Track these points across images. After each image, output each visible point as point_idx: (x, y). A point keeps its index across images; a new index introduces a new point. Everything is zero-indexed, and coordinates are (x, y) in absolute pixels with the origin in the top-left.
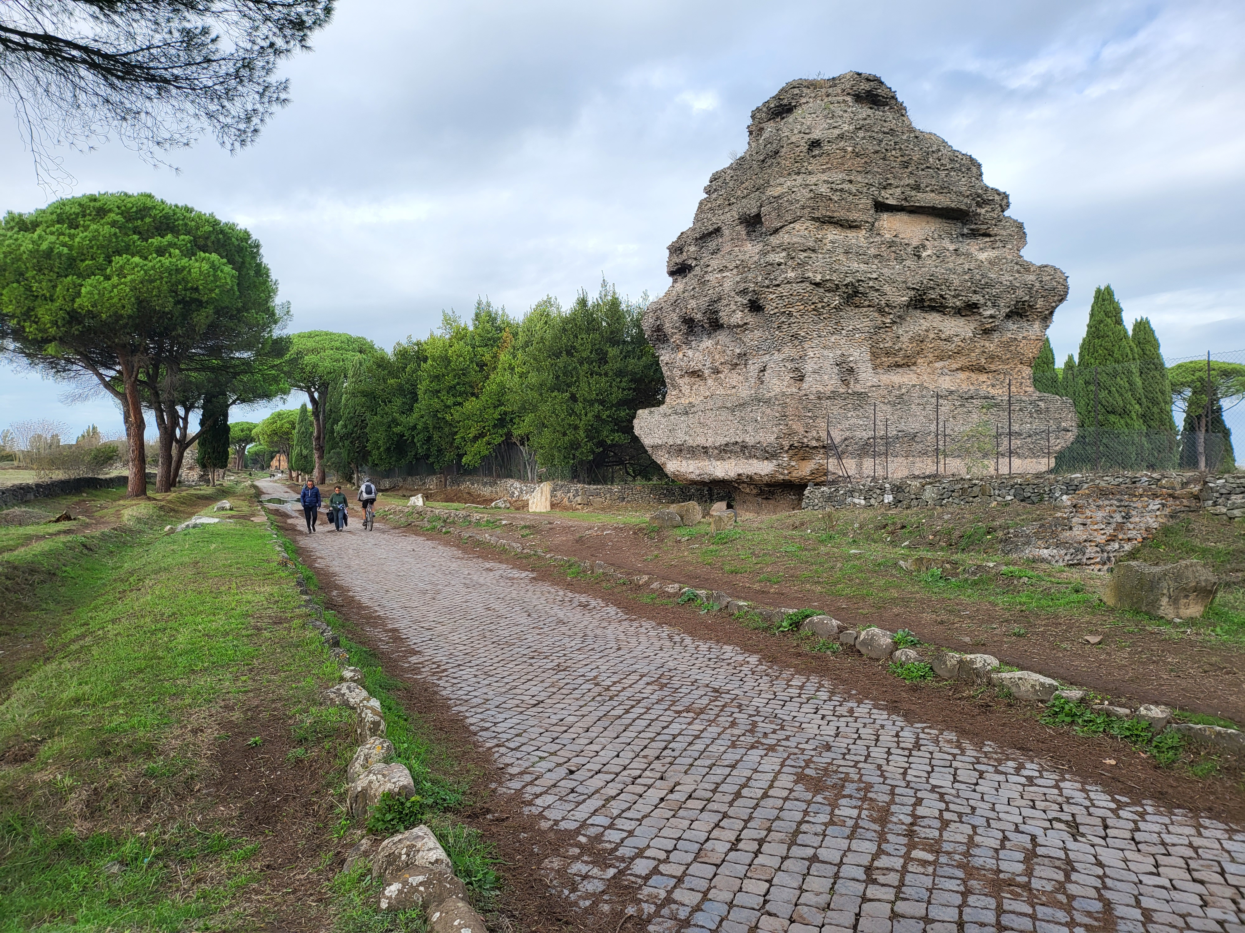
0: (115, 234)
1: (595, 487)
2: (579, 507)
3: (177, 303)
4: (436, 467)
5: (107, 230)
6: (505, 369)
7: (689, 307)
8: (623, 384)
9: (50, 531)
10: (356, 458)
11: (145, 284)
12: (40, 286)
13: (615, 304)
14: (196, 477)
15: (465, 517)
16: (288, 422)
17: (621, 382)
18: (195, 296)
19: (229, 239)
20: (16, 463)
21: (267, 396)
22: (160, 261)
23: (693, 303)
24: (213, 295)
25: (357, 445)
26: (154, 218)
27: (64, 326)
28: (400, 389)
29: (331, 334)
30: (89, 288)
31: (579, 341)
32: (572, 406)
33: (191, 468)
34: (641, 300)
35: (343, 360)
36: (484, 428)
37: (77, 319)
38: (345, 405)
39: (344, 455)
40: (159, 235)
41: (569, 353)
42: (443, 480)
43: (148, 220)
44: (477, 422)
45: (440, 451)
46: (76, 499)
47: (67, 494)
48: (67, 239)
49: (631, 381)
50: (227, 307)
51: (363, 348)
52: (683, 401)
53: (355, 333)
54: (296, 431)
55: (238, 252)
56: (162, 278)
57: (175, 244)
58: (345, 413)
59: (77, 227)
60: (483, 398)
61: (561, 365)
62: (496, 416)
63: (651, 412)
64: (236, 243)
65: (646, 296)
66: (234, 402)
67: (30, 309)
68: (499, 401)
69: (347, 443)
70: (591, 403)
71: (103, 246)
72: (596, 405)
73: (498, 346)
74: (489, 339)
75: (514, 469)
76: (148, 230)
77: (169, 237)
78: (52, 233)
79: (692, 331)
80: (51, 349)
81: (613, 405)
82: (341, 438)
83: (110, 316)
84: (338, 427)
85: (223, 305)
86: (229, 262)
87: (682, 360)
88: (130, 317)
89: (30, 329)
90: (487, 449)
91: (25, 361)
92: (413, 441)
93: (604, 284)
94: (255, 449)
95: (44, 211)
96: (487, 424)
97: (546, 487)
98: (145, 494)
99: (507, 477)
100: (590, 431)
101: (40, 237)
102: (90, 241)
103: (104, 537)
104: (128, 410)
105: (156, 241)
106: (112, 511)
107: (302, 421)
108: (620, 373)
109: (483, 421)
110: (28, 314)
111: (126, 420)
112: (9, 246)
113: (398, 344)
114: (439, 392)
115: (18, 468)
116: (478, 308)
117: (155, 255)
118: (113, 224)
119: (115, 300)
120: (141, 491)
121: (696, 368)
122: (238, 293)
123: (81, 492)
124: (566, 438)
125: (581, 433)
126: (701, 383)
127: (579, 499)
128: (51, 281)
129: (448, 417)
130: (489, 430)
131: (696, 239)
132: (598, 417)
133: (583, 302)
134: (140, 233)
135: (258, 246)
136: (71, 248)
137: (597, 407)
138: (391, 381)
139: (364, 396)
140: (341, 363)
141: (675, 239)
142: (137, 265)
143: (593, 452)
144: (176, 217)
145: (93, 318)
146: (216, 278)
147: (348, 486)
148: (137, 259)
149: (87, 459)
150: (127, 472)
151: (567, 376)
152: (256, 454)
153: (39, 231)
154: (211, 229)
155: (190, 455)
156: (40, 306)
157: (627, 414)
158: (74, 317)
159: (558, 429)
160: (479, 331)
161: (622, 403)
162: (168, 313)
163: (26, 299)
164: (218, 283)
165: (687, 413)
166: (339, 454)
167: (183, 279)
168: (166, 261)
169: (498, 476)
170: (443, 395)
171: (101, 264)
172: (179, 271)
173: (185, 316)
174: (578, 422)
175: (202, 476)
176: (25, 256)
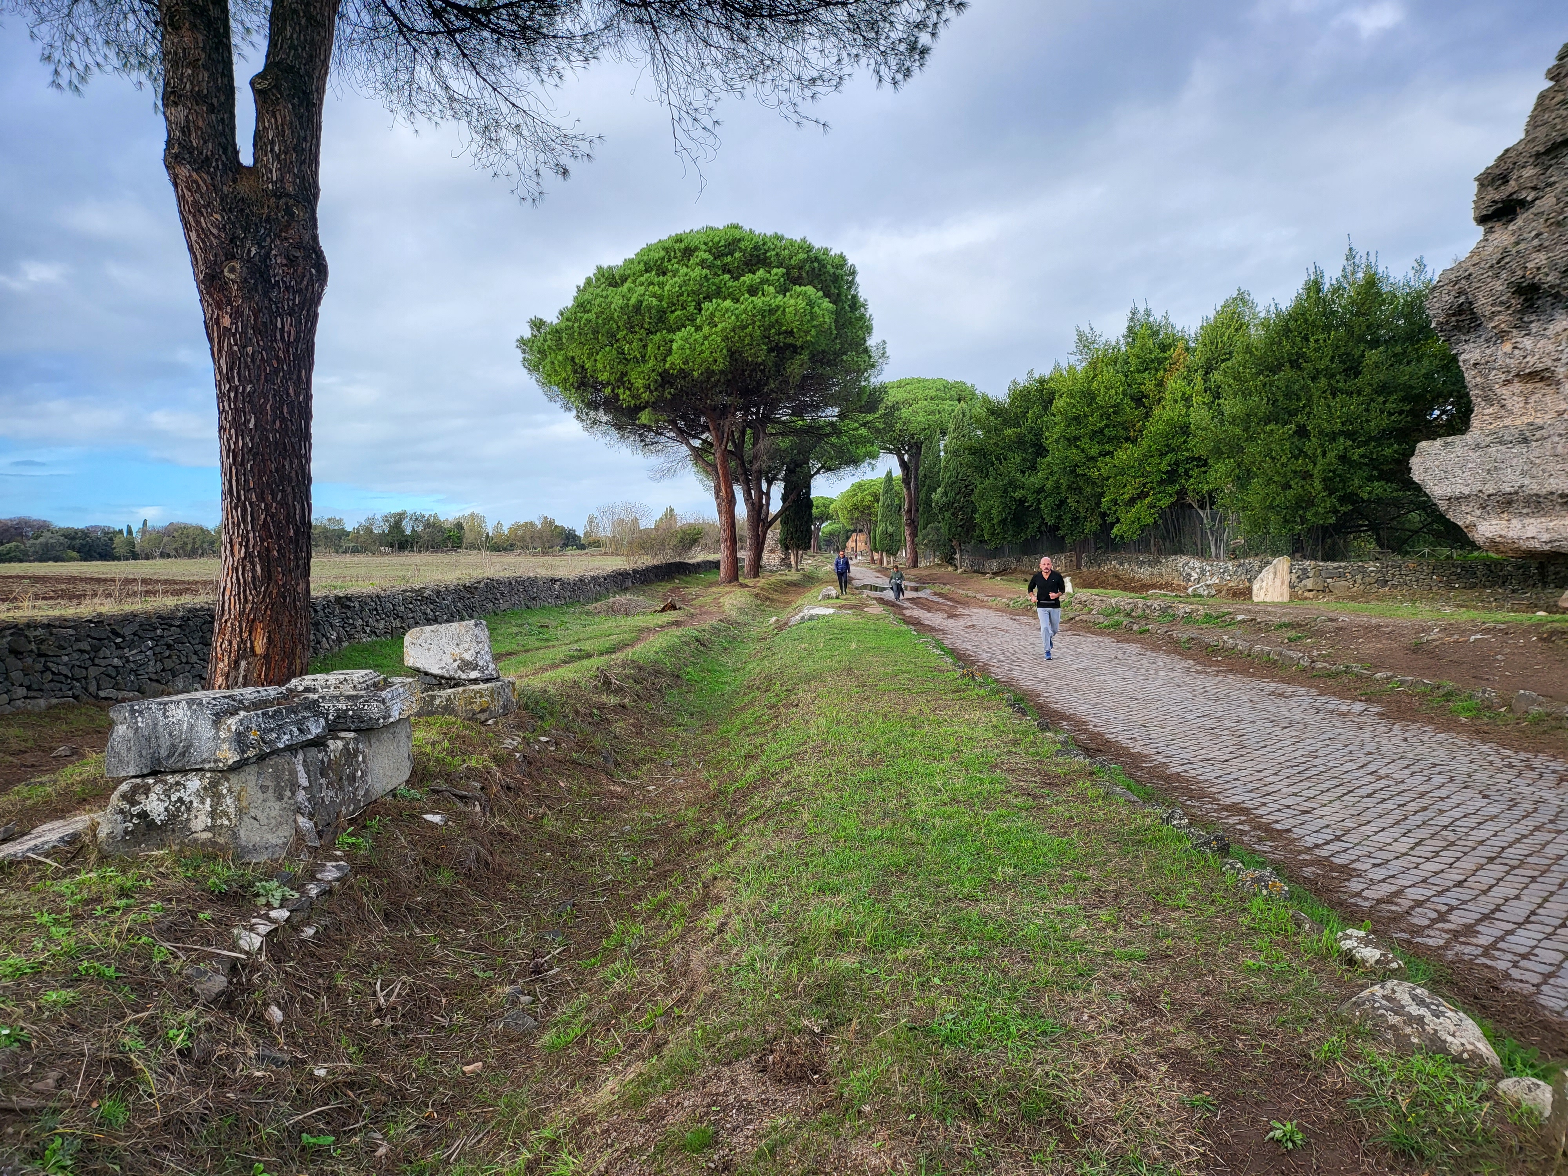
0: (706, 276)
1: (1336, 564)
2: (1310, 595)
3: (771, 350)
4: (1068, 540)
5: (697, 272)
6: (1176, 401)
7: (1530, 265)
8: (1390, 406)
9: (660, 623)
10: (959, 534)
11: (737, 330)
12: (632, 349)
13: (1372, 282)
14: (777, 562)
15: (1164, 610)
16: (870, 494)
17: (1384, 403)
18: (790, 340)
19: (824, 266)
20: (603, 549)
21: (854, 462)
22: (752, 302)
23: (1541, 258)
24: (808, 338)
25: (960, 517)
26: (744, 251)
27: (656, 390)
28: (1020, 443)
29: (924, 380)
30: (680, 342)
31: (1312, 344)
32: (1300, 445)
33: (772, 551)
34: (1411, 273)
35: (939, 412)
36: (1144, 485)
37: (669, 382)
38: (945, 467)
39: (944, 530)
40: (750, 271)
41: (1295, 364)
42: (1074, 559)
43: (737, 255)
44: (1135, 477)
45: (1075, 519)
46: (670, 586)
47: (661, 581)
48: (657, 288)
49: (1403, 400)
50: (823, 351)
51: (963, 394)
52: (1508, 422)
53: (951, 378)
54: (880, 504)
55: (833, 282)
56: (754, 322)
57: (768, 280)
58: (945, 477)
59: (664, 274)
60: (1144, 444)
61: (1281, 384)
62: (1164, 467)
63: (1447, 444)
64: (832, 270)
65: (1421, 266)
66: (818, 472)
67: (624, 374)
68: (1167, 445)
69: (947, 515)
70: (1333, 437)
71: (693, 292)
72: (1342, 439)
73: (1165, 370)
74: (1152, 361)
75: (1187, 540)
76: (738, 267)
77: (761, 273)
78: (642, 284)
79: (1531, 306)
80: (644, 417)
81: (1371, 439)
82: (941, 509)
83: (702, 374)
84: (936, 496)
85: (820, 349)
86: (826, 295)
87: (1510, 356)
88: (722, 372)
89: (624, 395)
90: (1151, 515)
91: (615, 434)
92: (1038, 509)
93: (1351, 255)
94: (830, 528)
95: (631, 261)
96: (1149, 480)
97: (1282, 564)
98: (737, 580)
99: (1175, 553)
100: (1330, 479)
101: (629, 290)
102: (680, 287)
103: (716, 631)
104: (719, 483)
105: (747, 278)
106: (709, 599)
107: (887, 492)
108: (1383, 389)
109: (1142, 476)
110: (622, 380)
111: (717, 496)
112: (600, 305)
113: (1015, 383)
114: (1077, 439)
115: (605, 554)
116: (1132, 319)
117: (747, 295)
118: (703, 263)
119: (707, 354)
120: (734, 576)
121: (1540, 367)
122: (835, 332)
123: (673, 578)
124: (1290, 493)
125: (1317, 484)
126: (1548, 390)
127: (1309, 583)
128: (641, 340)
129: (1094, 474)
130: (1152, 488)
131: (1538, 155)
132: (1343, 458)
133: (1314, 286)
134: (729, 272)
135: (853, 273)
136: (660, 298)
137: (1343, 443)
138: (1008, 432)
139: (973, 454)
140: (937, 416)
141: (1491, 163)
142: (727, 310)
143: (1335, 511)
144: (766, 247)
145: (684, 378)
146: (813, 316)
147: (950, 569)
148: (728, 303)
149: (674, 541)
150: (721, 556)
151: (1290, 399)
152: (831, 534)
153: (627, 285)
154: (805, 256)
155: (773, 535)
156: (632, 370)
157: (1395, 452)
158: (666, 379)
159: (1276, 479)
160: (1136, 350)
161: (1385, 435)
162: (761, 364)
163: (619, 363)
164: (815, 323)
165: (1525, 440)
166: (938, 529)
167: (777, 321)
168: (758, 301)
169: (1160, 552)
170: (1084, 443)
171: (692, 315)
172: (772, 311)
173: (779, 366)
174: (1310, 467)
175: (783, 559)
176: (616, 314)
